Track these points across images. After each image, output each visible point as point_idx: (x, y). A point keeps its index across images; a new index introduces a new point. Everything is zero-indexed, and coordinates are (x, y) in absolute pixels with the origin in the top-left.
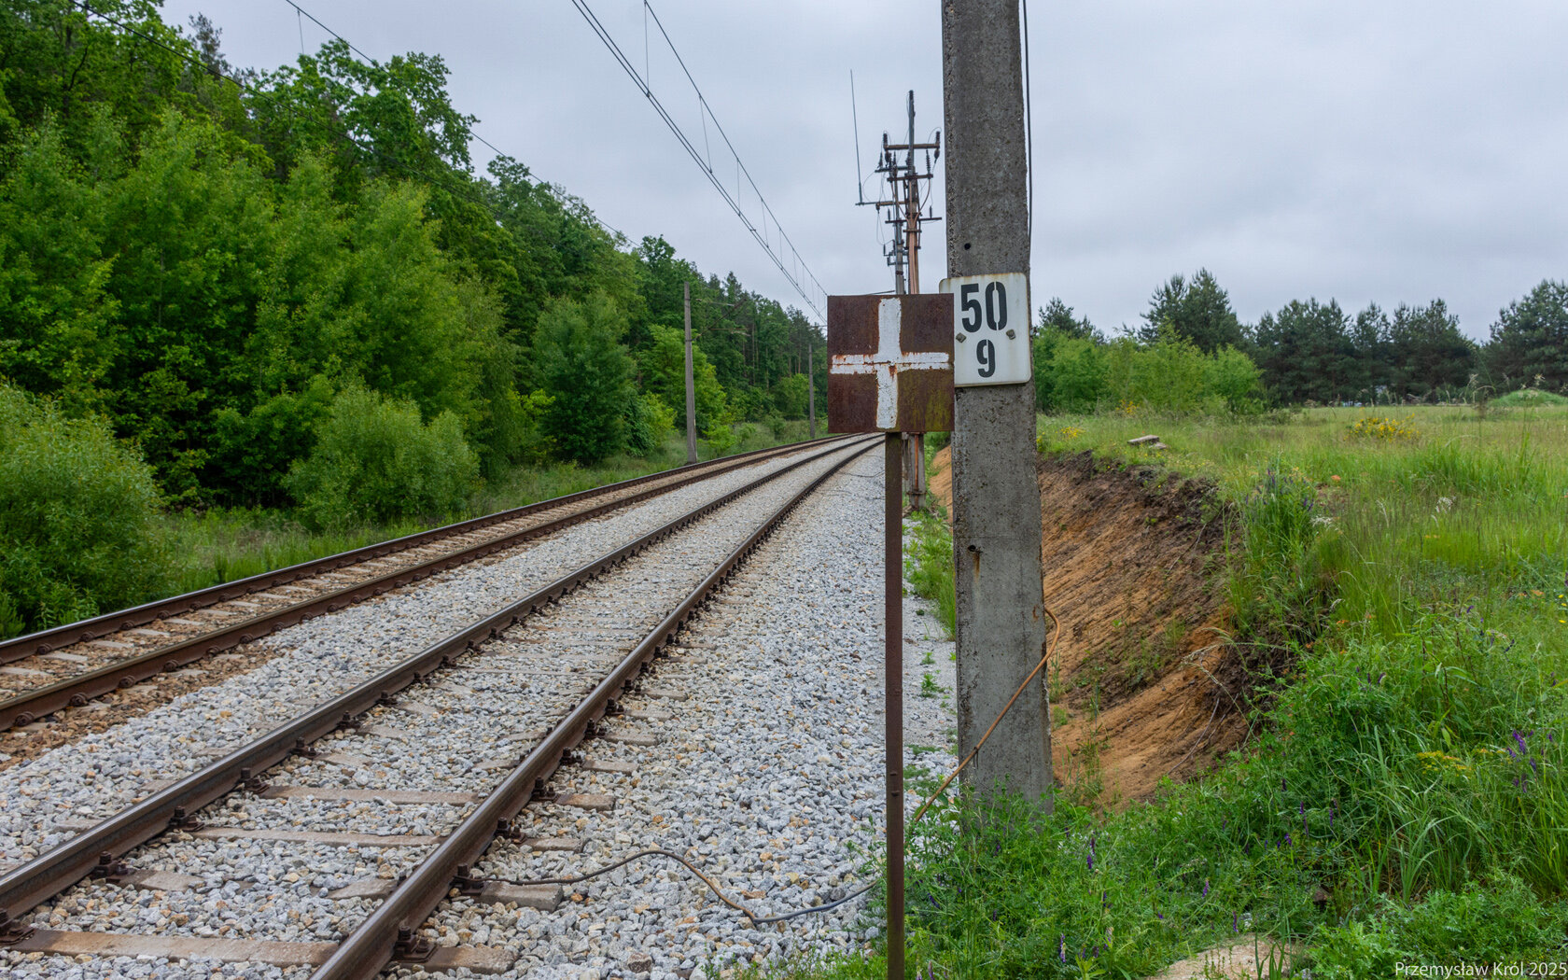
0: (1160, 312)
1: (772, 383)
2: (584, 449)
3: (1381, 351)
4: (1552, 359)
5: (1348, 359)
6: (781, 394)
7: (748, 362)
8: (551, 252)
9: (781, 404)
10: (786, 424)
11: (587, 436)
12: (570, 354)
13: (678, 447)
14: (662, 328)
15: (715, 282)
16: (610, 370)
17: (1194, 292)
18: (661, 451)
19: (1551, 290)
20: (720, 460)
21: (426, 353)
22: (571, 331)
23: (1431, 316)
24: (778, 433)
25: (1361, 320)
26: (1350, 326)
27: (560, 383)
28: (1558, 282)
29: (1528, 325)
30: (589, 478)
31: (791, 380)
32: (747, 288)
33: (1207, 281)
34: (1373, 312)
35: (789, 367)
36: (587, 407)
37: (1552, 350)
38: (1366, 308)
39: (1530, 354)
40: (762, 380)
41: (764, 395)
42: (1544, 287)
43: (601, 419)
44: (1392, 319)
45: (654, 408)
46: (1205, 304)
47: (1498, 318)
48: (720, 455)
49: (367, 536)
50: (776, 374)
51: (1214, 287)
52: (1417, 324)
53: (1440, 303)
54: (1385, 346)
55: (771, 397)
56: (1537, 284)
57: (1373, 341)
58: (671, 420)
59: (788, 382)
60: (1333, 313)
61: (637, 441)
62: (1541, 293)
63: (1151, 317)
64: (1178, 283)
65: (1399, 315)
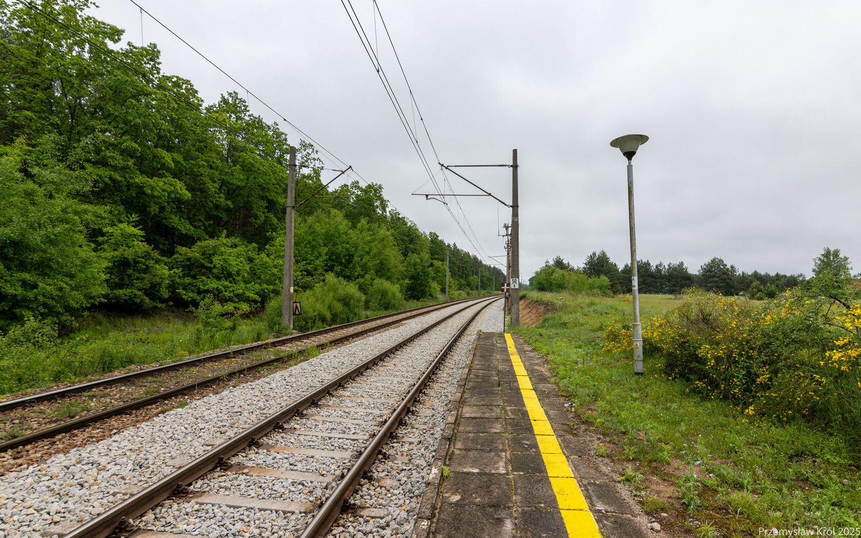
0: (589, 262)
1: (466, 278)
2: (418, 296)
3: (662, 277)
4: (717, 282)
5: (653, 279)
6: (468, 282)
7: (459, 271)
8: (405, 238)
9: (468, 285)
10: (471, 291)
11: (418, 292)
12: (416, 269)
13: (441, 297)
14: (436, 261)
15: (449, 245)
16: (426, 274)
17: (599, 257)
18: (436, 298)
19: (717, 260)
20: (452, 301)
21: (389, 270)
22: (416, 263)
23: (679, 266)
24: (468, 294)
25: (657, 267)
26: (653, 268)
27: (412, 278)
28: (719, 258)
29: (709, 271)
30: (420, 304)
31: (472, 277)
32: (459, 247)
33: (604, 254)
34: (660, 265)
35: (471, 273)
36: (419, 284)
37: (716, 279)
38: (658, 263)
39: (710, 280)
40: (463, 277)
41: (463, 282)
42: (714, 259)
43: (423, 288)
44: (667, 267)
45: (435, 286)
46: (602, 260)
47: (700, 268)
48: (452, 300)
49: (385, 313)
50: (467, 275)
51: (606, 255)
52: (675, 269)
53: (682, 263)
54: (665, 276)
55: (465, 283)
56: (712, 258)
57: (661, 274)
58: (439, 289)
59: (471, 278)
60: (648, 264)
61: (431, 295)
62: (713, 261)
63: (586, 264)
64: (594, 254)
65: (669, 266)
